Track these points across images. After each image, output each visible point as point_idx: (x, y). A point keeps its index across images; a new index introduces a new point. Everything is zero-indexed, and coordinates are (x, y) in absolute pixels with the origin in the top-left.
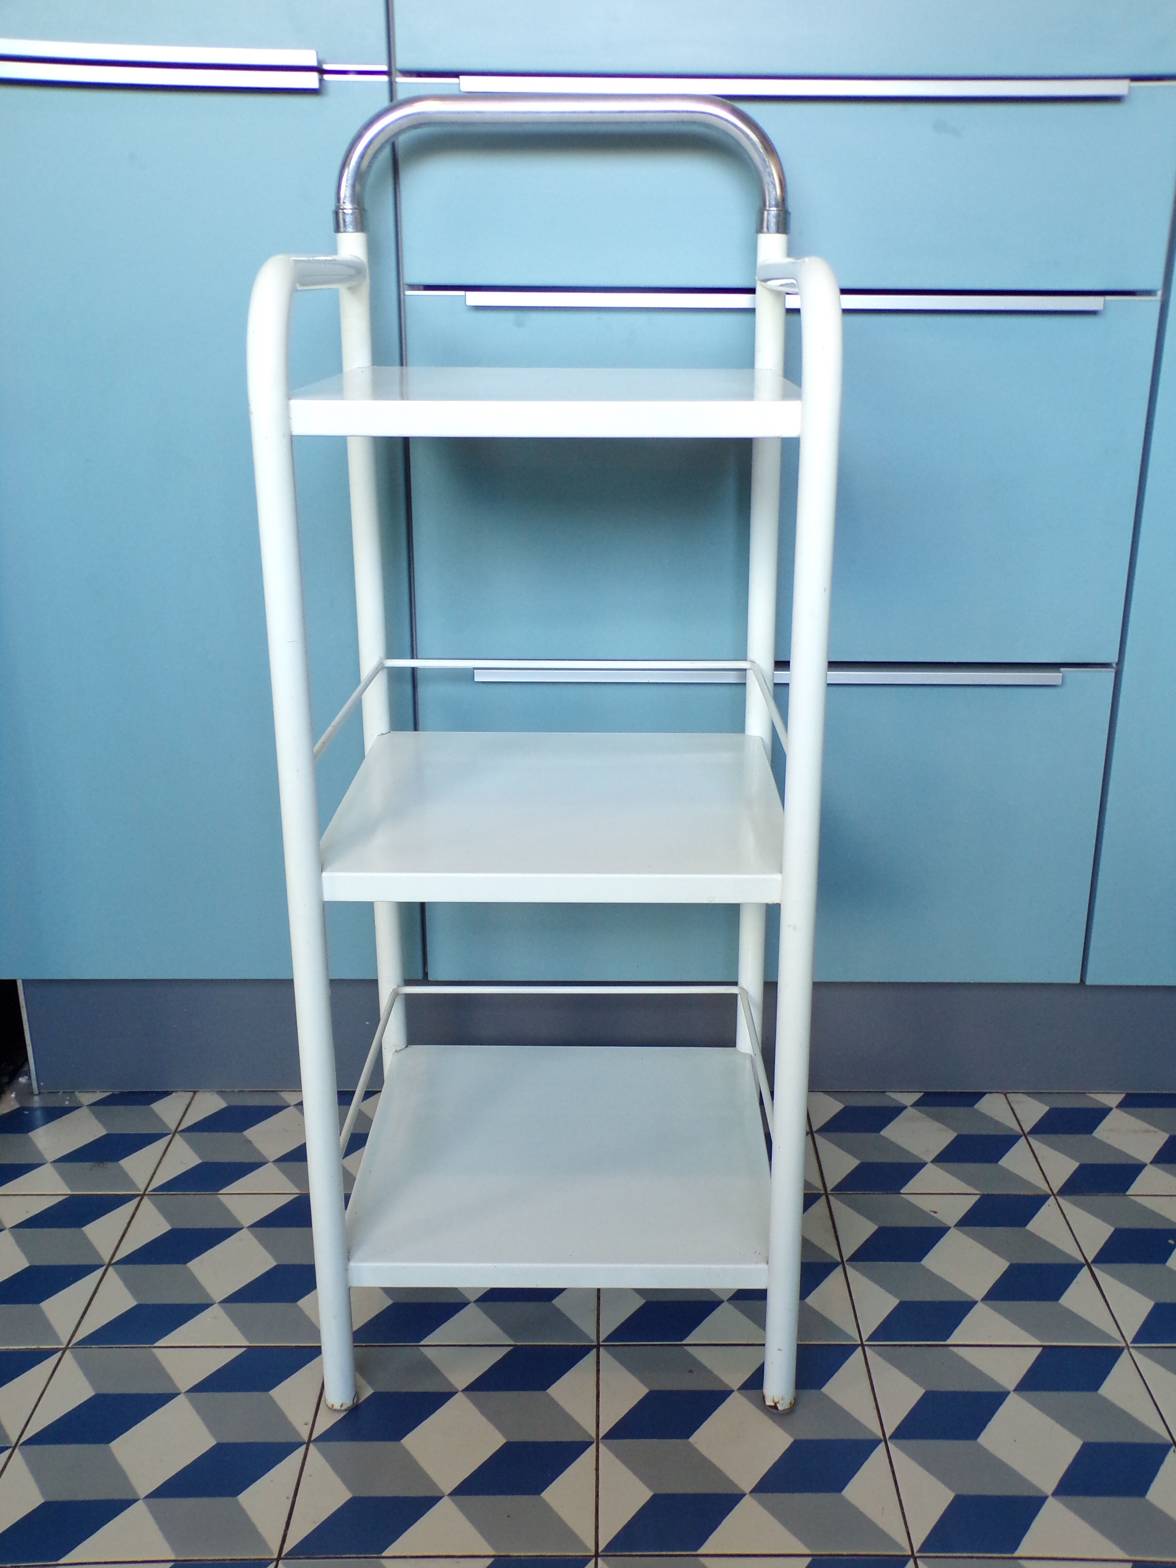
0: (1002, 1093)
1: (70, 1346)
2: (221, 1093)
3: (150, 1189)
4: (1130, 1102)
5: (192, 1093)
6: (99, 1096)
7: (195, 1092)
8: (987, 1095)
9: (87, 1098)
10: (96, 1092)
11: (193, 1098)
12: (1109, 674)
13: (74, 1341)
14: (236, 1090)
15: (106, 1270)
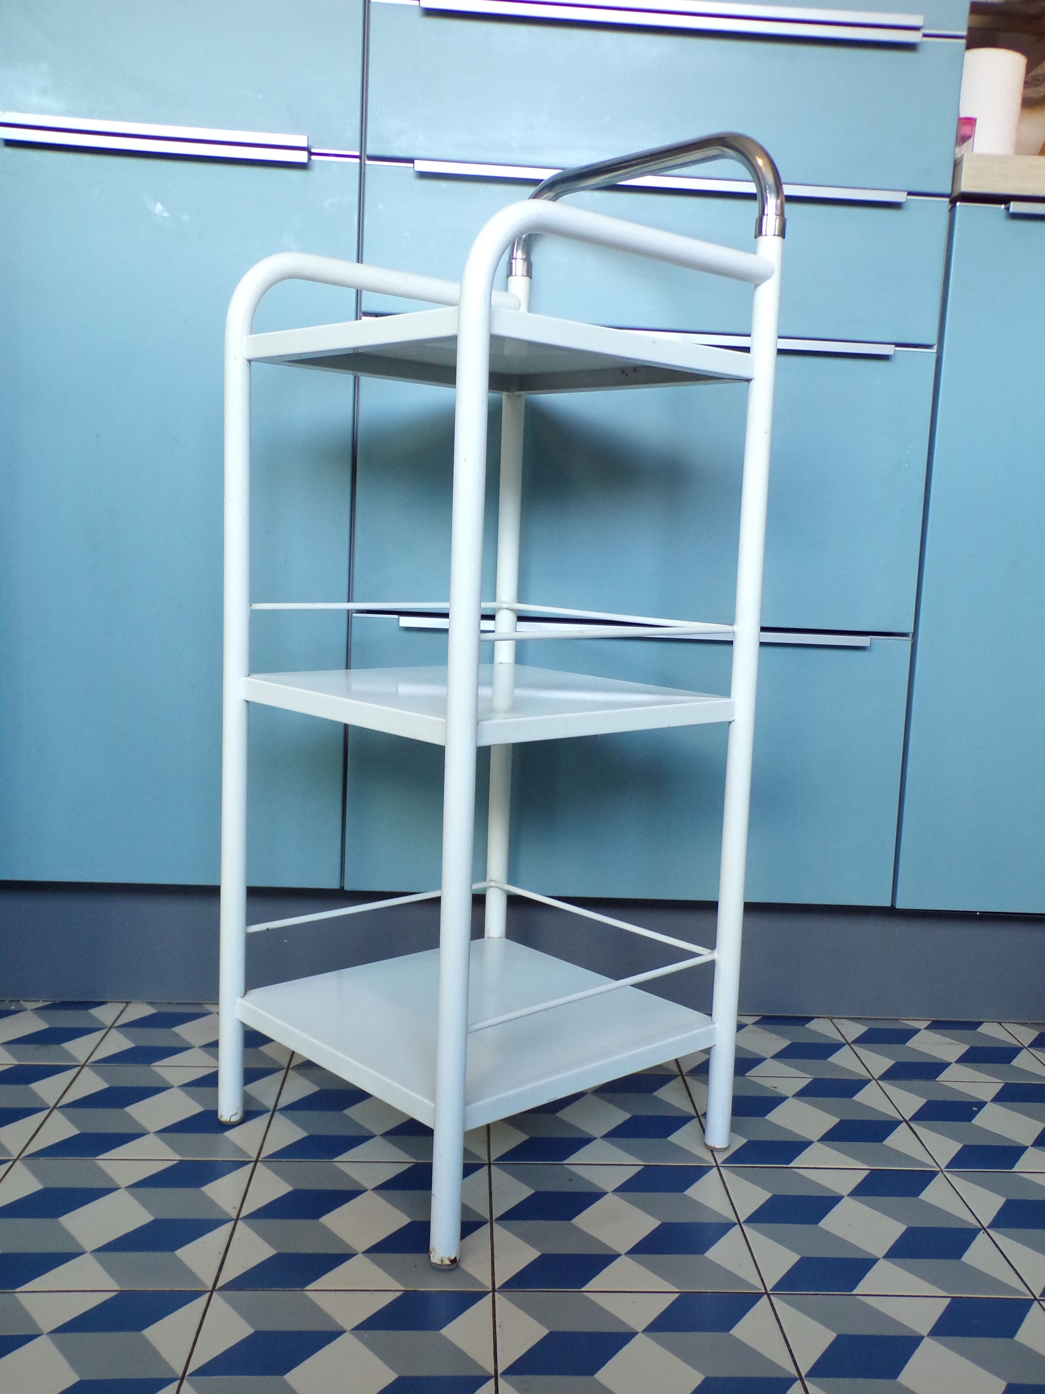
0: (827, 1018)
1: (20, 1158)
2: (151, 1004)
3: (89, 1061)
4: (936, 1026)
5: (125, 1004)
6: (41, 1004)
7: (128, 1003)
8: (815, 1020)
9: (30, 1005)
10: (38, 1001)
11: (125, 1008)
12: (907, 642)
13: (24, 1154)
14: (165, 1001)
15: (51, 1112)
